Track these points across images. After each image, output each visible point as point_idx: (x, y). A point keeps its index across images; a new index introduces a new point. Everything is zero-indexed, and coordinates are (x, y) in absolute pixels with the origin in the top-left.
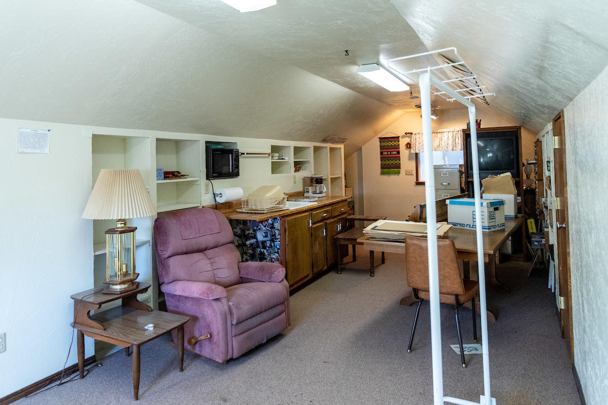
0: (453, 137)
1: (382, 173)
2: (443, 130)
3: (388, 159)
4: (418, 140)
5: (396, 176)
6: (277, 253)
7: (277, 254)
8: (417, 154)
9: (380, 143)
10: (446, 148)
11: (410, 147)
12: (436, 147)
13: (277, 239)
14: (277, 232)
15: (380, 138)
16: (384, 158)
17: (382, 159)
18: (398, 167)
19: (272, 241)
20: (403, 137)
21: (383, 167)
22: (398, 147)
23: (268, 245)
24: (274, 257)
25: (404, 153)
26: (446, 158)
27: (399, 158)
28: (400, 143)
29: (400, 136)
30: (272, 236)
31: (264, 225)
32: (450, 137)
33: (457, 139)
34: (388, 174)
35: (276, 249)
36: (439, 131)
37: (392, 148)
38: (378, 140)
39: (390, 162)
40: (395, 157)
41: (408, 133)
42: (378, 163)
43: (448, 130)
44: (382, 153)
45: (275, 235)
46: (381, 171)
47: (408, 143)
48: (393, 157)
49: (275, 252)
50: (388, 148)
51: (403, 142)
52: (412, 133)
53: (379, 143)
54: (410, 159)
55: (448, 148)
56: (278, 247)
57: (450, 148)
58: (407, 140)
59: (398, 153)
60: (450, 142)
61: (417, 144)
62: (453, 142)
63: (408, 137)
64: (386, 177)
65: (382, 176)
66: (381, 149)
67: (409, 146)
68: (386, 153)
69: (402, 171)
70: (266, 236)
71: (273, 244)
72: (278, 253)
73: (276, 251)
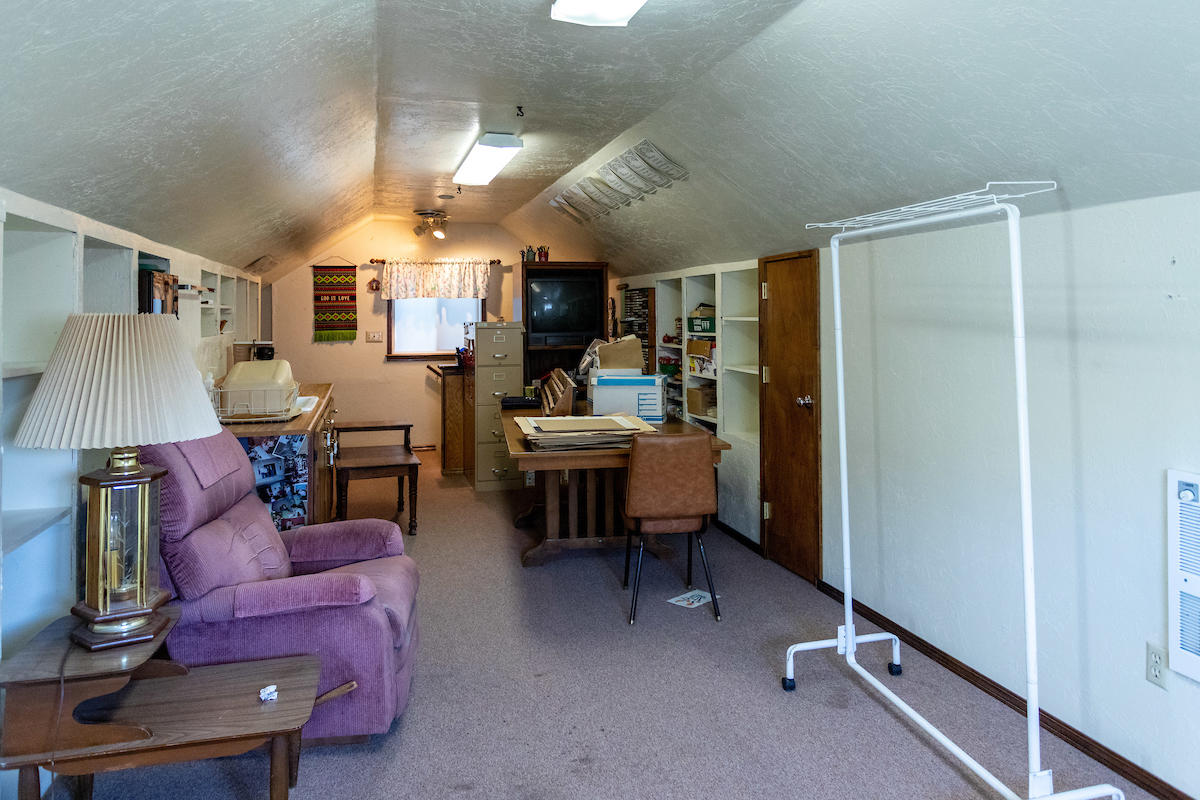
0: (460, 273)
1: (318, 339)
2: (443, 260)
3: (332, 309)
4: (395, 275)
5: (347, 344)
6: (299, 507)
7: (300, 511)
8: (390, 302)
9: (315, 276)
10: (447, 294)
11: (377, 289)
12: (430, 290)
13: (300, 476)
14: (300, 462)
15: (315, 268)
16: (322, 307)
17: (318, 310)
18: (353, 326)
19: (288, 480)
20: (364, 267)
21: (319, 326)
22: (353, 287)
23: (275, 493)
24: (290, 516)
25: (365, 299)
26: (444, 309)
27: (353, 309)
28: (358, 279)
29: (358, 264)
30: (287, 470)
31: (266, 448)
32: (456, 272)
33: (467, 278)
34: (331, 339)
35: (296, 497)
36: (436, 261)
37: (341, 289)
38: (311, 270)
39: (336, 317)
40: (346, 307)
41: (377, 261)
42: (309, 317)
43: (452, 260)
44: (317, 298)
45: (294, 468)
46: (315, 335)
47: (374, 280)
48: (342, 307)
49: (294, 506)
50: (331, 287)
51: (363, 279)
52: (383, 262)
53: (312, 277)
54: (376, 310)
55: (450, 292)
56: (303, 493)
57: (455, 292)
58: (372, 274)
59: (353, 298)
60: (455, 283)
61: (394, 282)
62: (460, 282)
63: (375, 268)
64: (325, 347)
65: (316, 344)
66: (315, 289)
67: (375, 286)
68: (327, 298)
69: (360, 333)
70: (271, 472)
71: (288, 490)
72: (301, 506)
73: (297, 502)
